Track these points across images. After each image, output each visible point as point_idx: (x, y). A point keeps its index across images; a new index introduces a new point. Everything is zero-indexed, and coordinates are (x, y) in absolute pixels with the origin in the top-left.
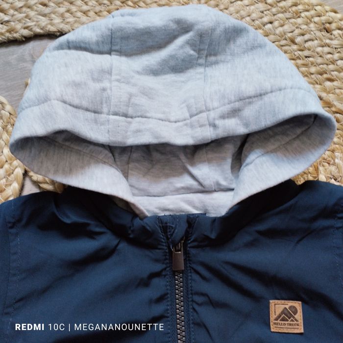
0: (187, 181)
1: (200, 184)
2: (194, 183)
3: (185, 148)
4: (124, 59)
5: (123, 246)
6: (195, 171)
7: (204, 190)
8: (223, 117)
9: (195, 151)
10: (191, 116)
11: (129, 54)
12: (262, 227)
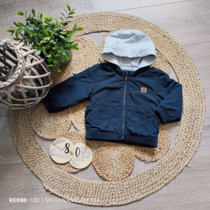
0: (130, 65)
1: (132, 65)
2: (131, 65)
3: (130, 58)
4: (121, 39)
5: (117, 74)
6: (131, 63)
7: (133, 67)
8: (138, 53)
9: (132, 59)
10: (133, 52)
11: (122, 38)
12: (142, 74)
